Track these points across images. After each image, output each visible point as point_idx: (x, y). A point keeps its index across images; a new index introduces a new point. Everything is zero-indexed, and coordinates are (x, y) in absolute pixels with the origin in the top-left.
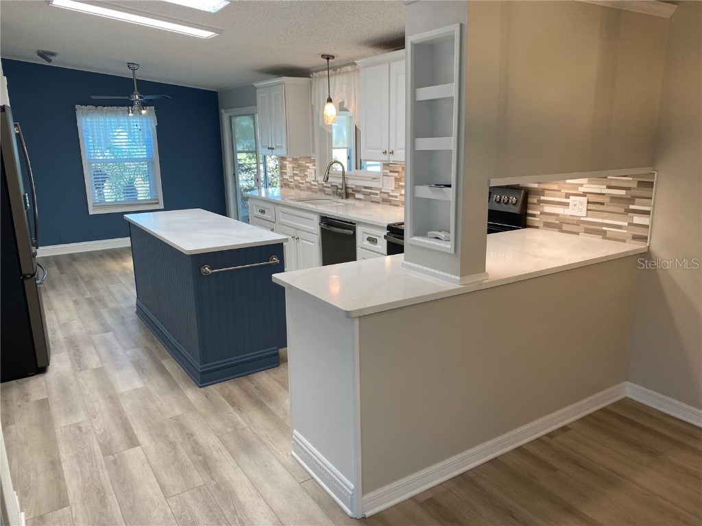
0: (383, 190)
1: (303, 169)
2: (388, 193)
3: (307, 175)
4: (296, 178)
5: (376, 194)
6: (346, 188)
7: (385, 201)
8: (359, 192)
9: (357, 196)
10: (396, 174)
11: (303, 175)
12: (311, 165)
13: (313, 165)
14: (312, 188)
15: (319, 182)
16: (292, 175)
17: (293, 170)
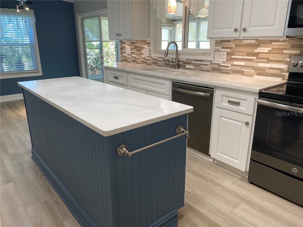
0: (213, 62)
1: (139, 49)
2: (219, 65)
3: (142, 54)
4: (133, 55)
5: (207, 65)
6: (179, 61)
7: (214, 70)
8: (189, 64)
9: (187, 66)
10: (229, 50)
11: (139, 53)
12: (146, 46)
13: (148, 46)
14: (147, 62)
15: (153, 58)
16: (130, 53)
17: (131, 50)
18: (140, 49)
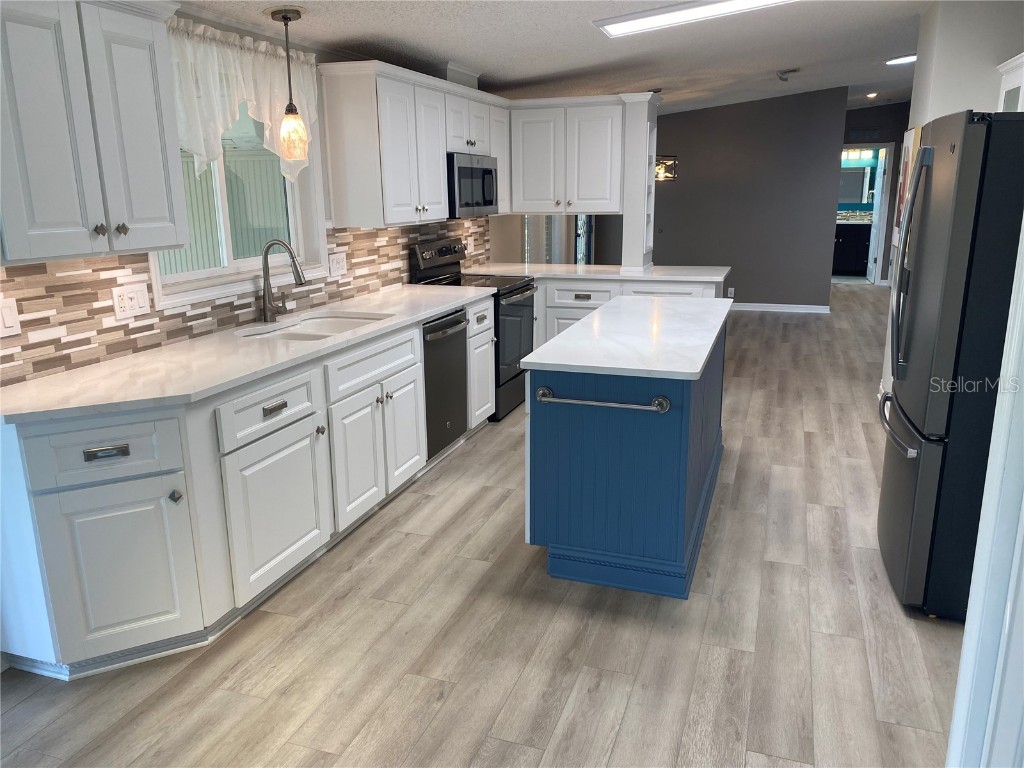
0: (329, 280)
2: (337, 282)
8: (287, 297)
11: (83, 314)
12: (123, 275)
13: (135, 272)
14: (135, 340)
15: (166, 313)
16: (18, 330)
17: (21, 312)
18: (89, 291)
